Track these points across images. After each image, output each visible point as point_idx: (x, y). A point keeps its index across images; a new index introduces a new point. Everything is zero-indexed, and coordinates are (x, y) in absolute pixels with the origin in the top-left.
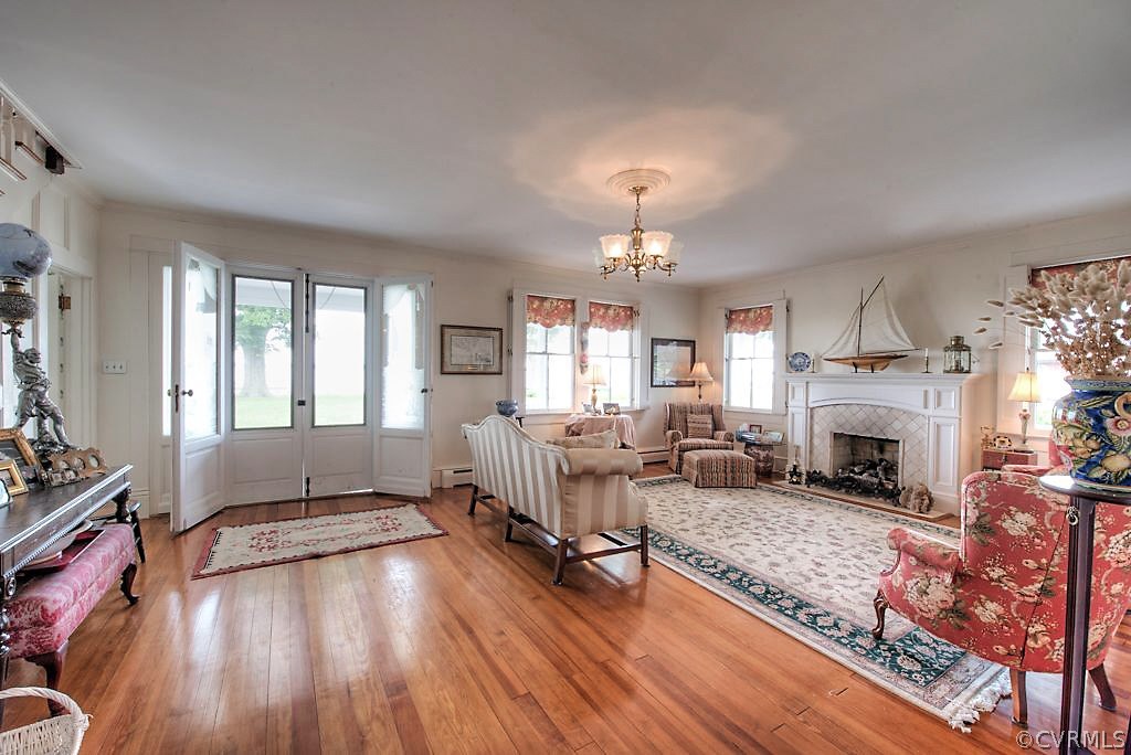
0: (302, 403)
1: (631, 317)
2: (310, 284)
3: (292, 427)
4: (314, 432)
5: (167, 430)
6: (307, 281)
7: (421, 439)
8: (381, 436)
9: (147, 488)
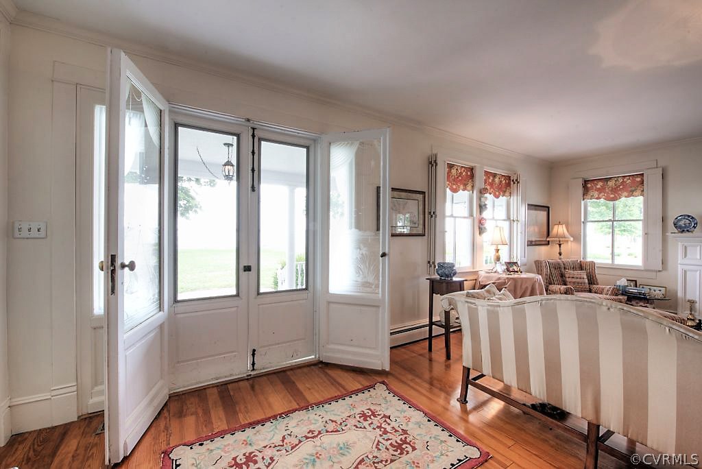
0: (248, 269)
1: (508, 185)
2: (256, 139)
3: (238, 295)
4: (261, 300)
5: (99, 306)
6: (253, 136)
7: (378, 307)
8: (329, 303)
9: (75, 384)
